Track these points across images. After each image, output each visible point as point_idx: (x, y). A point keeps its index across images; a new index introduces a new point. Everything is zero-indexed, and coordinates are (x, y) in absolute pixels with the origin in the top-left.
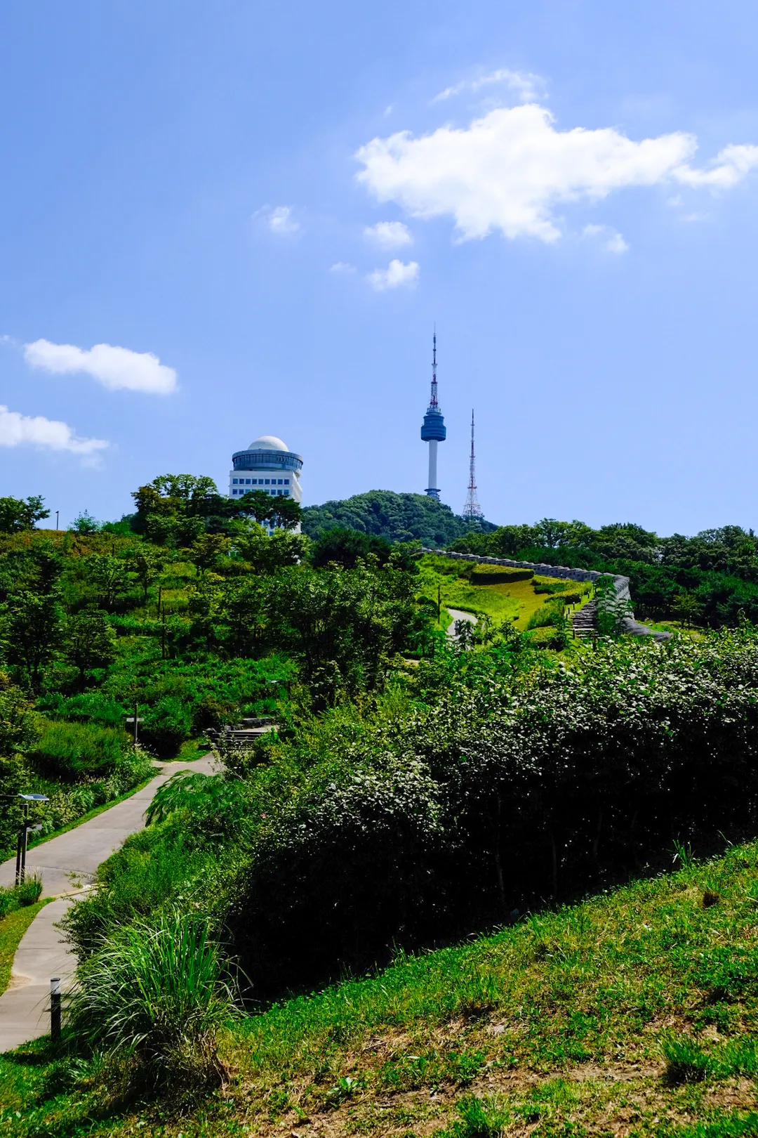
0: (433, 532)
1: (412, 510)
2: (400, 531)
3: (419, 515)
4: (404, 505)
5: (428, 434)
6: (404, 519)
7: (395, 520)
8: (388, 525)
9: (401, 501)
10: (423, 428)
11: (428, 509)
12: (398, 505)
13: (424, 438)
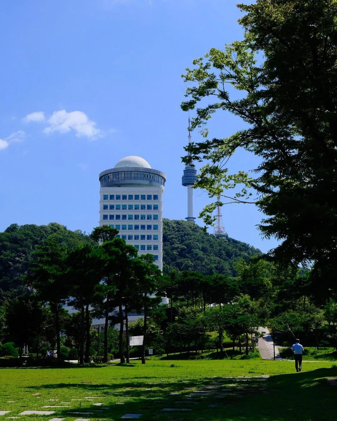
0: (200, 245)
1: (183, 231)
2: (176, 245)
3: (188, 234)
4: (177, 228)
5: (187, 182)
6: (178, 237)
7: (173, 238)
8: (168, 241)
9: (175, 225)
10: (183, 177)
11: (192, 230)
12: (173, 228)
13: (184, 184)
